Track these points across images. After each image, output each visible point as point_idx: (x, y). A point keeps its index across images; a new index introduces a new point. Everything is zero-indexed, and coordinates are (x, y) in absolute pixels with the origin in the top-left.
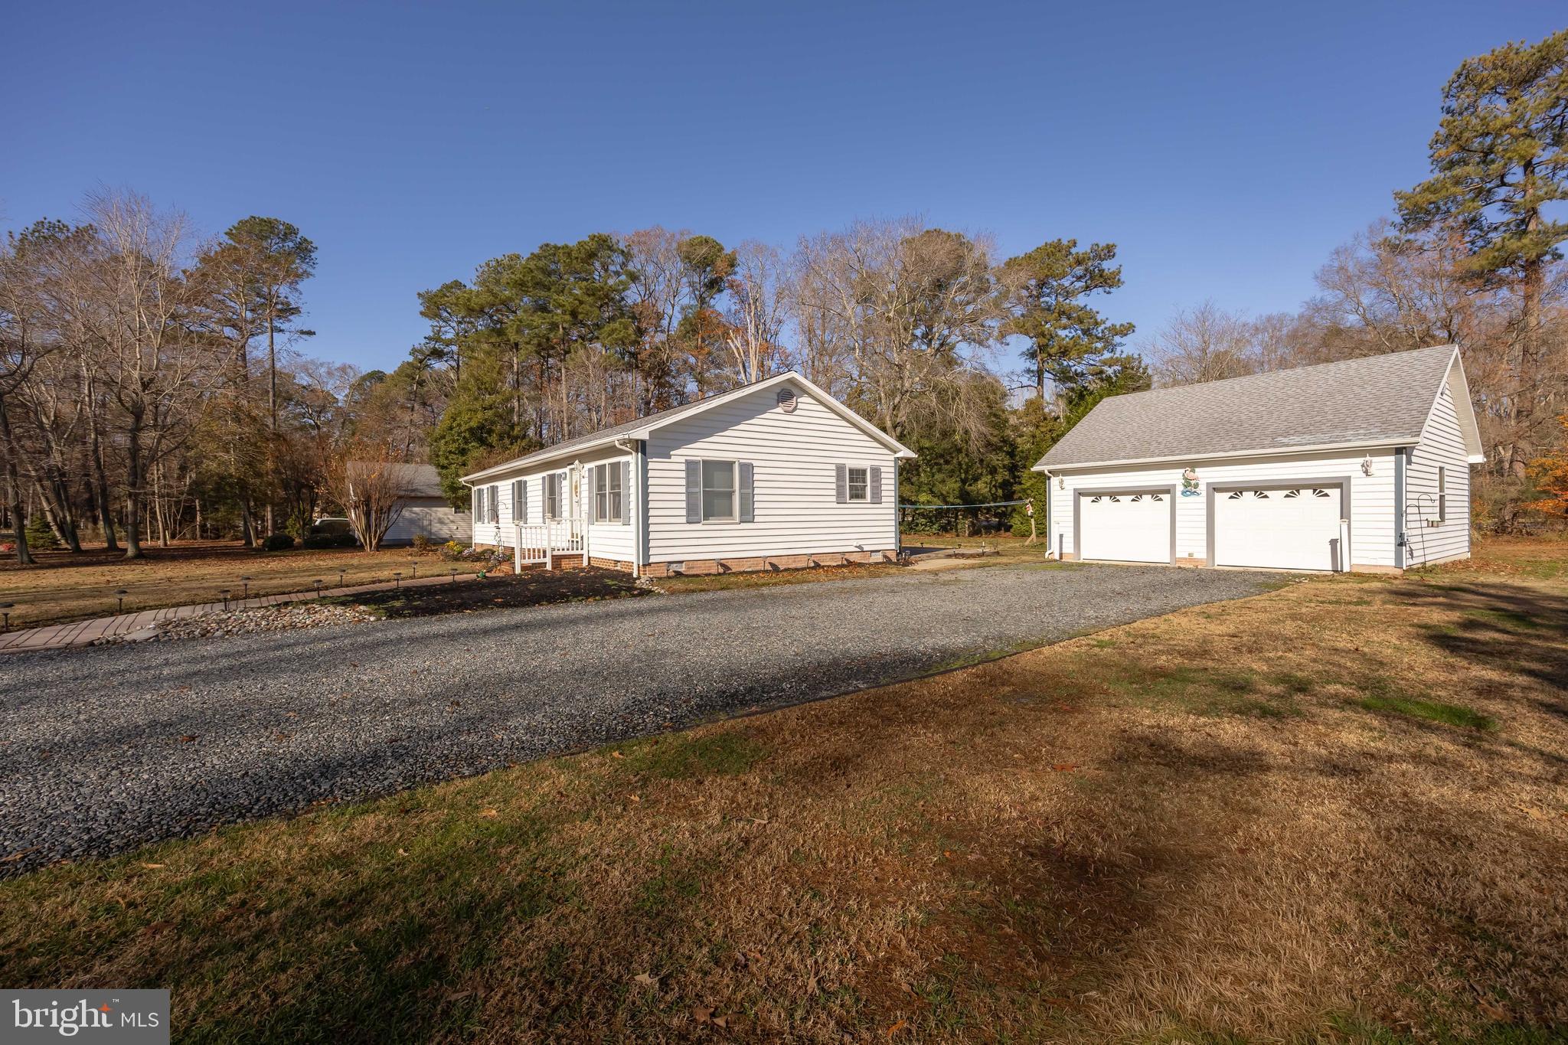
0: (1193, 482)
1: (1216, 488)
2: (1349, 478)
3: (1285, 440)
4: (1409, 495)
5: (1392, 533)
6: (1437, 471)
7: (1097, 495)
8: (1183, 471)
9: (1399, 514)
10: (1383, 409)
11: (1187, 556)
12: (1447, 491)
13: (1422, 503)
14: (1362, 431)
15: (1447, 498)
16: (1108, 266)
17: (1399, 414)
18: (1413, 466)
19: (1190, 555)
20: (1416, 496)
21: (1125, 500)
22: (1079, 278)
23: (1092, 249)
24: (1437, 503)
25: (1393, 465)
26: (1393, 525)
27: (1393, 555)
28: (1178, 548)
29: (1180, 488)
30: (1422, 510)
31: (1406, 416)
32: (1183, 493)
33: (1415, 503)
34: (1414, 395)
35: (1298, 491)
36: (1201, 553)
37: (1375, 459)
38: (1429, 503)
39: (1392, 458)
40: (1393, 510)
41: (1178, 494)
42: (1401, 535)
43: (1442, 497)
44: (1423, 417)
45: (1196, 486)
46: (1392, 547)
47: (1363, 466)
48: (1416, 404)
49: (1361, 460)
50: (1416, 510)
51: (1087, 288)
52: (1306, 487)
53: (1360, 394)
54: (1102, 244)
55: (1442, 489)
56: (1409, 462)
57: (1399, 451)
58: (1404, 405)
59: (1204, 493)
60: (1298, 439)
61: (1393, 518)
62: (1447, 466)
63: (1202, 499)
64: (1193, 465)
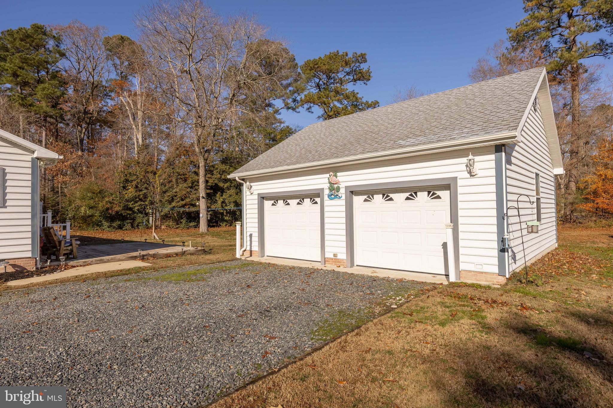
0: (336, 186)
1: (353, 192)
2: (455, 179)
3: (402, 142)
4: (510, 197)
5: (495, 237)
6: (534, 176)
7: (275, 198)
8: (328, 175)
9: (502, 217)
10: (486, 112)
11: (332, 256)
12: (542, 195)
13: (521, 205)
14: (466, 130)
15: (542, 200)
16: (364, 67)
17: (498, 114)
18: (513, 167)
19: (335, 255)
20: (515, 197)
21: (293, 202)
22: (348, 74)
23: (353, 56)
24: (535, 205)
25: (493, 164)
26: (495, 229)
27: (496, 261)
28: (327, 249)
29: (327, 192)
30: (522, 212)
31: (504, 115)
32: (329, 196)
33: (515, 204)
34: (512, 100)
35: (416, 193)
36: (343, 255)
37: (477, 158)
38: (528, 205)
39: (493, 157)
40: (494, 213)
41: (326, 197)
42: (503, 241)
43: (538, 199)
44: (520, 114)
45: (338, 189)
46: (495, 253)
47: (467, 166)
48: (515, 105)
49: (464, 160)
50: (515, 212)
51: (355, 80)
52: (422, 189)
53: (470, 104)
54: (359, 53)
55: (538, 194)
56: (509, 162)
57: (499, 148)
58: (504, 107)
59: (344, 197)
60: (413, 141)
61: (494, 221)
62: (541, 174)
63: (342, 202)
64: (335, 169)
